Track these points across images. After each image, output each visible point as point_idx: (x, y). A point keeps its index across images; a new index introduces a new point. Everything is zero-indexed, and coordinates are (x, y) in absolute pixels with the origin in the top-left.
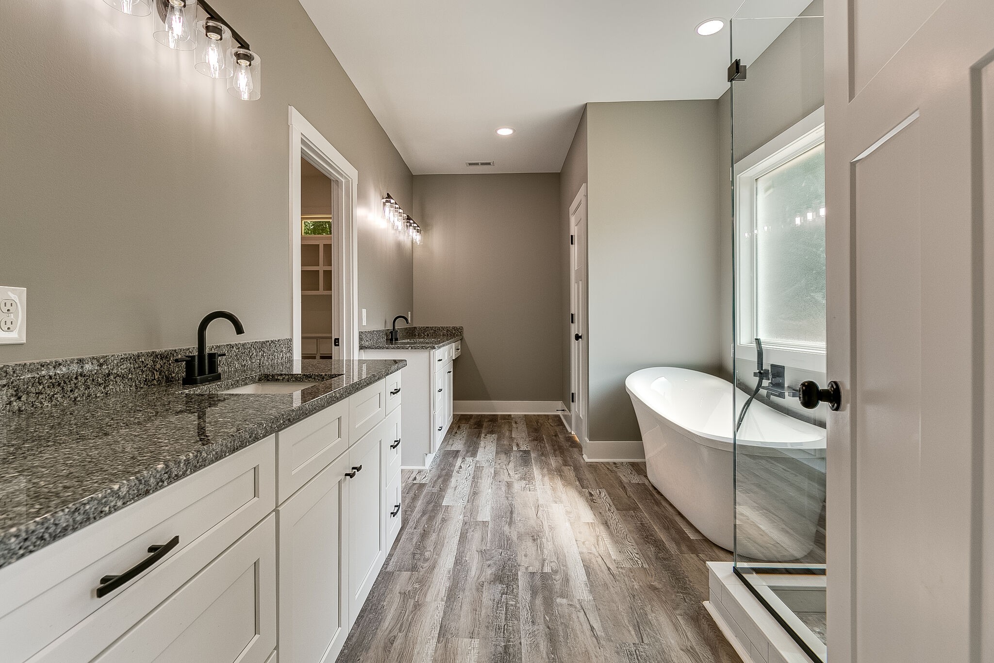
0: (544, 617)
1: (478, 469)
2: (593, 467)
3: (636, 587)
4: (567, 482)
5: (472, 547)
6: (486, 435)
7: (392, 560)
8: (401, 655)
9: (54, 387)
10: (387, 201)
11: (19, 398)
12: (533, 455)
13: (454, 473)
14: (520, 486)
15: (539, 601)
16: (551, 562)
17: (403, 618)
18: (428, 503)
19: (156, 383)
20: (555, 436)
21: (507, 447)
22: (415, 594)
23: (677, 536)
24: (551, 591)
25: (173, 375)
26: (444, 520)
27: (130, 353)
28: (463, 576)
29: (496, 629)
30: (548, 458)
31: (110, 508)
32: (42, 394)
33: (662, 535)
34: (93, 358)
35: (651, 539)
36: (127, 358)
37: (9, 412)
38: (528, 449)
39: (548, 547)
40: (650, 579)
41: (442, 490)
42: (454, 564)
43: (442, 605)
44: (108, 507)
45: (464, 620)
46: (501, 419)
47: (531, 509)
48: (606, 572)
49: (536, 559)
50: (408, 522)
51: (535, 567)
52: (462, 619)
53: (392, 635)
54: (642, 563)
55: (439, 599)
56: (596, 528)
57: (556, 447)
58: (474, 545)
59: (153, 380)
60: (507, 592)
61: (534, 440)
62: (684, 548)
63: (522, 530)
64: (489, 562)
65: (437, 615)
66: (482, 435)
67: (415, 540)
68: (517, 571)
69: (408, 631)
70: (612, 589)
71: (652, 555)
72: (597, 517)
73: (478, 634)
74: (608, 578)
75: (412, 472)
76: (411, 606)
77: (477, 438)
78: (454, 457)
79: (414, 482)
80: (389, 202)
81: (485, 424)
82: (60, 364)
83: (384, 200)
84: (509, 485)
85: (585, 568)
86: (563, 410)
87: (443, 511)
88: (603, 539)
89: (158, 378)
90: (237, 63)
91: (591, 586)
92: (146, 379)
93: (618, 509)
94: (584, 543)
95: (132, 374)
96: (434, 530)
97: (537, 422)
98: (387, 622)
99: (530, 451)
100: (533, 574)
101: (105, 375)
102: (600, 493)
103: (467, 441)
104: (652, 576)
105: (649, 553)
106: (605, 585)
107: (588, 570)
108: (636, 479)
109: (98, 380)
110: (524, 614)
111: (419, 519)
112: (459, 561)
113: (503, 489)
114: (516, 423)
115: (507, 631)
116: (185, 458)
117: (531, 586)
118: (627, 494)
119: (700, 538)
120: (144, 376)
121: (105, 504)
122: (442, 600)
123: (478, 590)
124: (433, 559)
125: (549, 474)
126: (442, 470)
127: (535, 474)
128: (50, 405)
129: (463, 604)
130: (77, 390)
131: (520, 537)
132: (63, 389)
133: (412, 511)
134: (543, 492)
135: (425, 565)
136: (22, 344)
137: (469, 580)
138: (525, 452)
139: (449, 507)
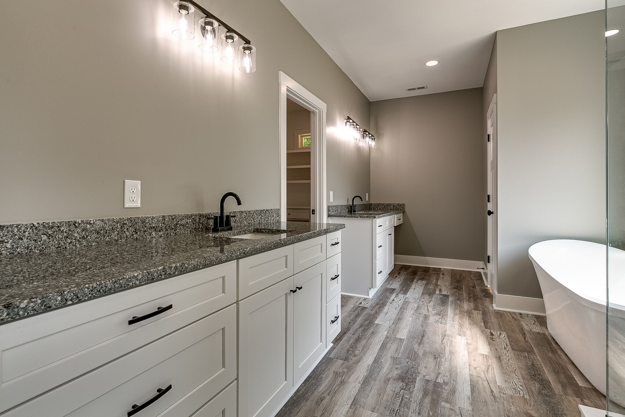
0: (429, 412)
1: (406, 303)
2: (500, 314)
3: (513, 410)
4: (473, 322)
5: (388, 354)
6: (418, 281)
7: (334, 351)
8: (325, 409)
9: (151, 229)
10: (347, 122)
11: (137, 233)
12: (451, 299)
13: (388, 304)
14: (435, 319)
15: (427, 400)
16: (445, 376)
17: (332, 388)
18: (366, 320)
19: (200, 230)
20: (473, 287)
21: (431, 291)
22: (343, 375)
23: (565, 381)
24: (439, 396)
25: (210, 226)
26: (373, 333)
27: (187, 214)
28: (377, 371)
29: (391, 410)
30: (462, 302)
31: (132, 283)
32: (146, 232)
33: (550, 377)
34: (169, 215)
35: (538, 377)
36: (186, 216)
37: (132, 239)
38: (448, 294)
39: (445, 366)
40: (528, 407)
41: (377, 313)
42: (373, 362)
43: (358, 386)
44: (131, 283)
45: (371, 398)
46: (432, 270)
47: (439, 336)
48: (489, 393)
49: (433, 371)
50: (350, 330)
51: (431, 377)
52: (369, 398)
53: (323, 395)
54: (524, 394)
55: (357, 382)
56: (490, 360)
57: (472, 295)
58: (389, 352)
59: (199, 228)
60: (405, 389)
61: (454, 288)
62: (569, 391)
63: (428, 350)
64: (397, 366)
65: (354, 391)
66: (415, 280)
67: (351, 342)
68: (416, 376)
69: (333, 396)
70: (490, 407)
71: (535, 390)
72: (493, 352)
73: (378, 410)
74: (489, 398)
75: (360, 298)
76: (339, 382)
77: (411, 282)
78: (391, 293)
79: (359, 305)
80: (349, 122)
81: (419, 273)
82: (154, 218)
83: (346, 121)
84: (426, 317)
85: (472, 386)
86: (483, 269)
87: (374, 327)
88: (493, 369)
89: (202, 227)
90: (244, 52)
91: (472, 400)
92: (195, 228)
93: (513, 349)
94: (475, 368)
95: (188, 224)
96: (365, 338)
97: (461, 276)
98: (322, 387)
99: (449, 295)
100: (428, 381)
101: (175, 224)
102: (500, 334)
103: (403, 283)
104: (530, 405)
105: (533, 388)
106: (486, 402)
107: (473, 387)
108: (537, 329)
109: (172, 227)
110: (414, 406)
111: (357, 329)
112: (376, 361)
113: (421, 319)
114: (443, 274)
115: (398, 414)
116: (175, 266)
117: (424, 389)
118: (525, 339)
119: (589, 386)
120: (194, 226)
121: (130, 282)
122: (359, 383)
123: (385, 382)
124: (360, 356)
125: (460, 314)
126: (380, 300)
127: (449, 312)
128: (150, 237)
129: (372, 389)
130: (162, 231)
131: (425, 354)
132: (155, 230)
133: (354, 324)
134: (451, 326)
135: (354, 359)
136: (139, 208)
137: (381, 374)
138: (445, 296)
139: (379, 325)
